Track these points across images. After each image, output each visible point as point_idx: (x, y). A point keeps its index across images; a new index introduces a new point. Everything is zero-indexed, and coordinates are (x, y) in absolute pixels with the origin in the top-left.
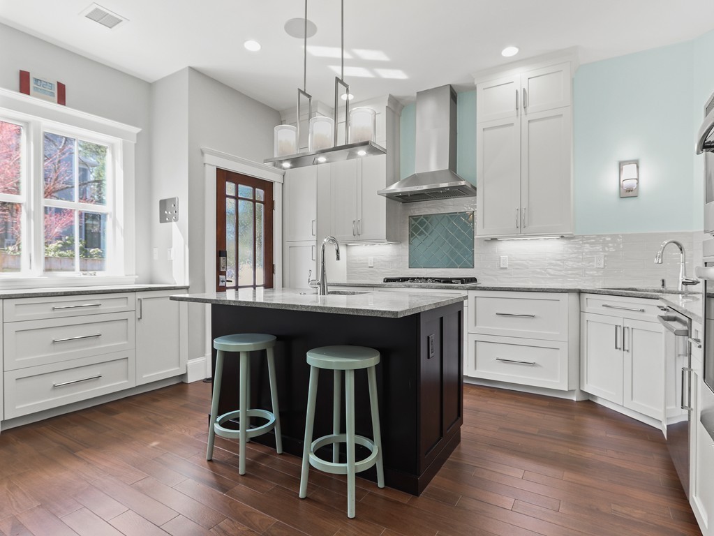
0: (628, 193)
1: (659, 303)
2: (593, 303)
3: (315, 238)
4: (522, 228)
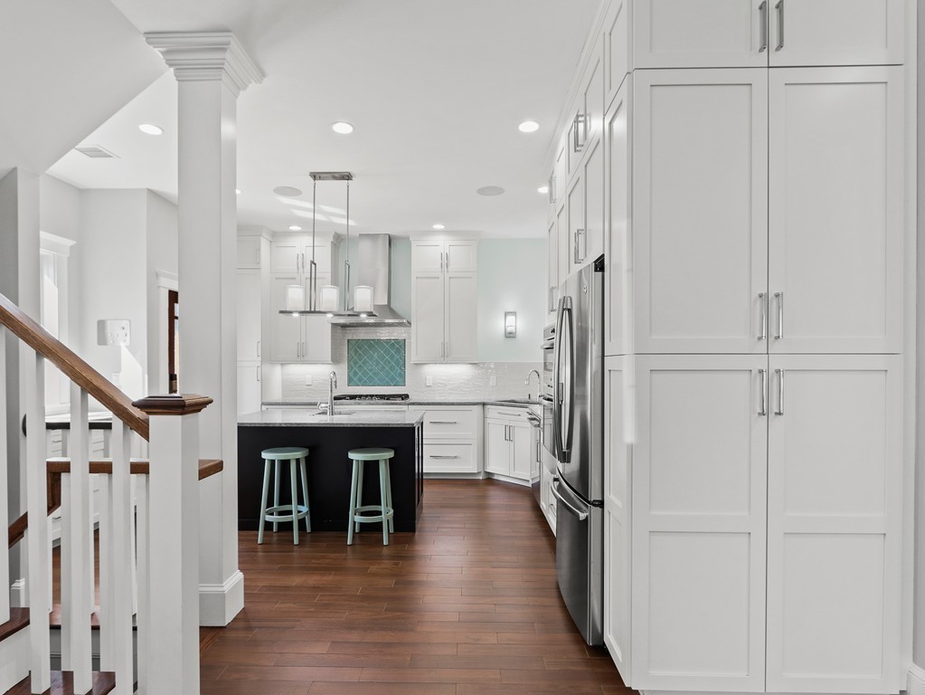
0: (510, 335)
1: (527, 410)
2: (492, 412)
3: (260, 358)
4: (445, 357)
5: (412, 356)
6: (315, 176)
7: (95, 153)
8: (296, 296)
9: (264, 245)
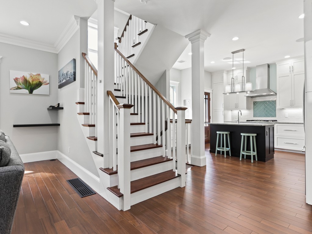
3: (223, 109)
4: (292, 106)
5: (278, 107)
6: (233, 53)
7: (181, 62)
8: (228, 89)
9: (225, 75)
